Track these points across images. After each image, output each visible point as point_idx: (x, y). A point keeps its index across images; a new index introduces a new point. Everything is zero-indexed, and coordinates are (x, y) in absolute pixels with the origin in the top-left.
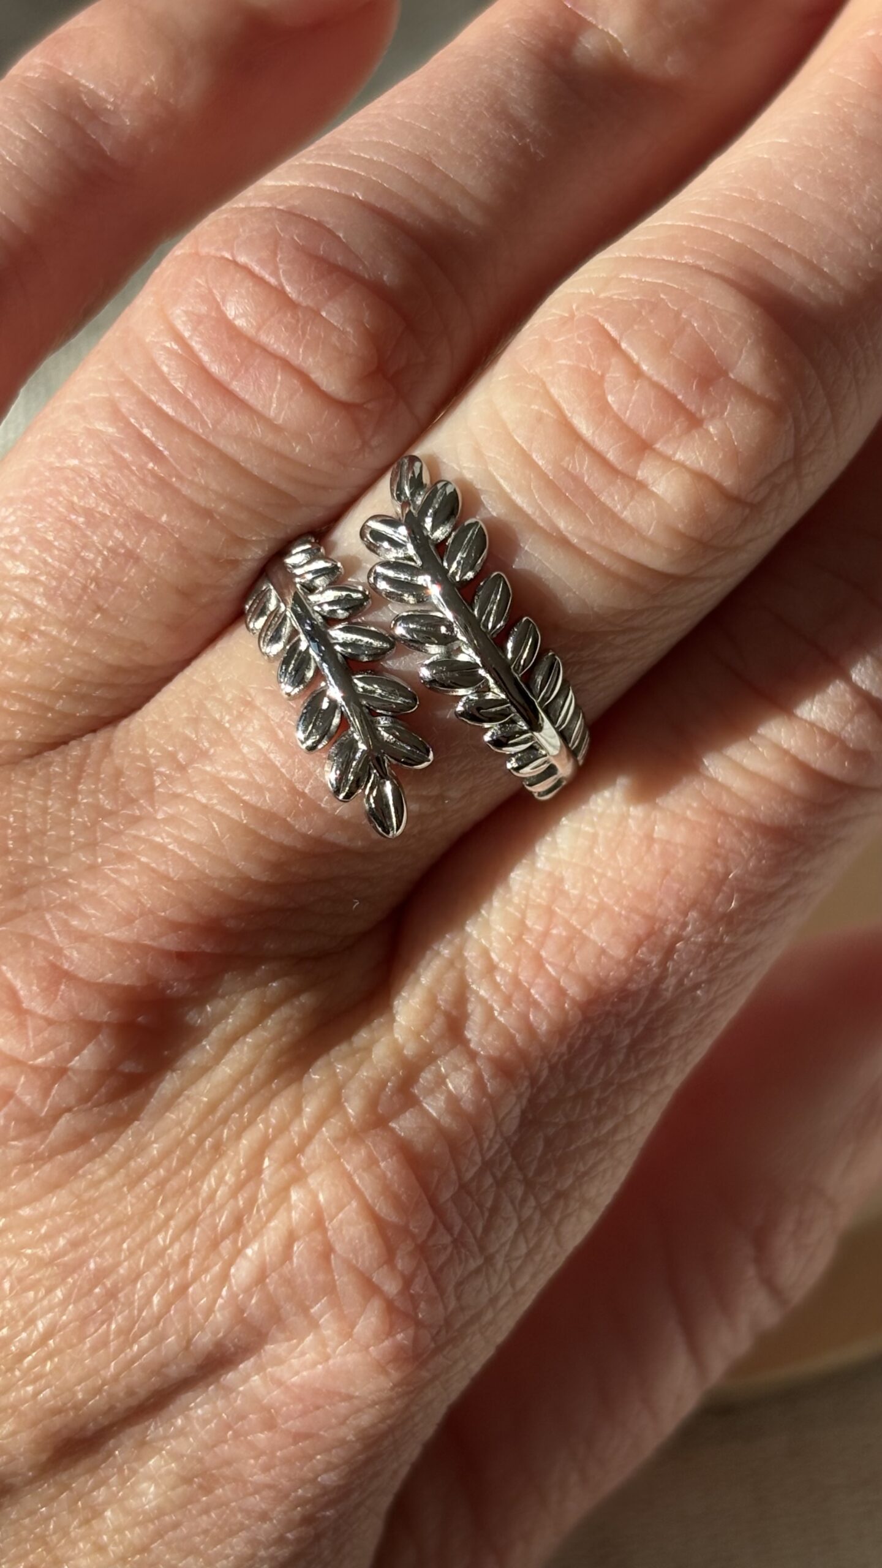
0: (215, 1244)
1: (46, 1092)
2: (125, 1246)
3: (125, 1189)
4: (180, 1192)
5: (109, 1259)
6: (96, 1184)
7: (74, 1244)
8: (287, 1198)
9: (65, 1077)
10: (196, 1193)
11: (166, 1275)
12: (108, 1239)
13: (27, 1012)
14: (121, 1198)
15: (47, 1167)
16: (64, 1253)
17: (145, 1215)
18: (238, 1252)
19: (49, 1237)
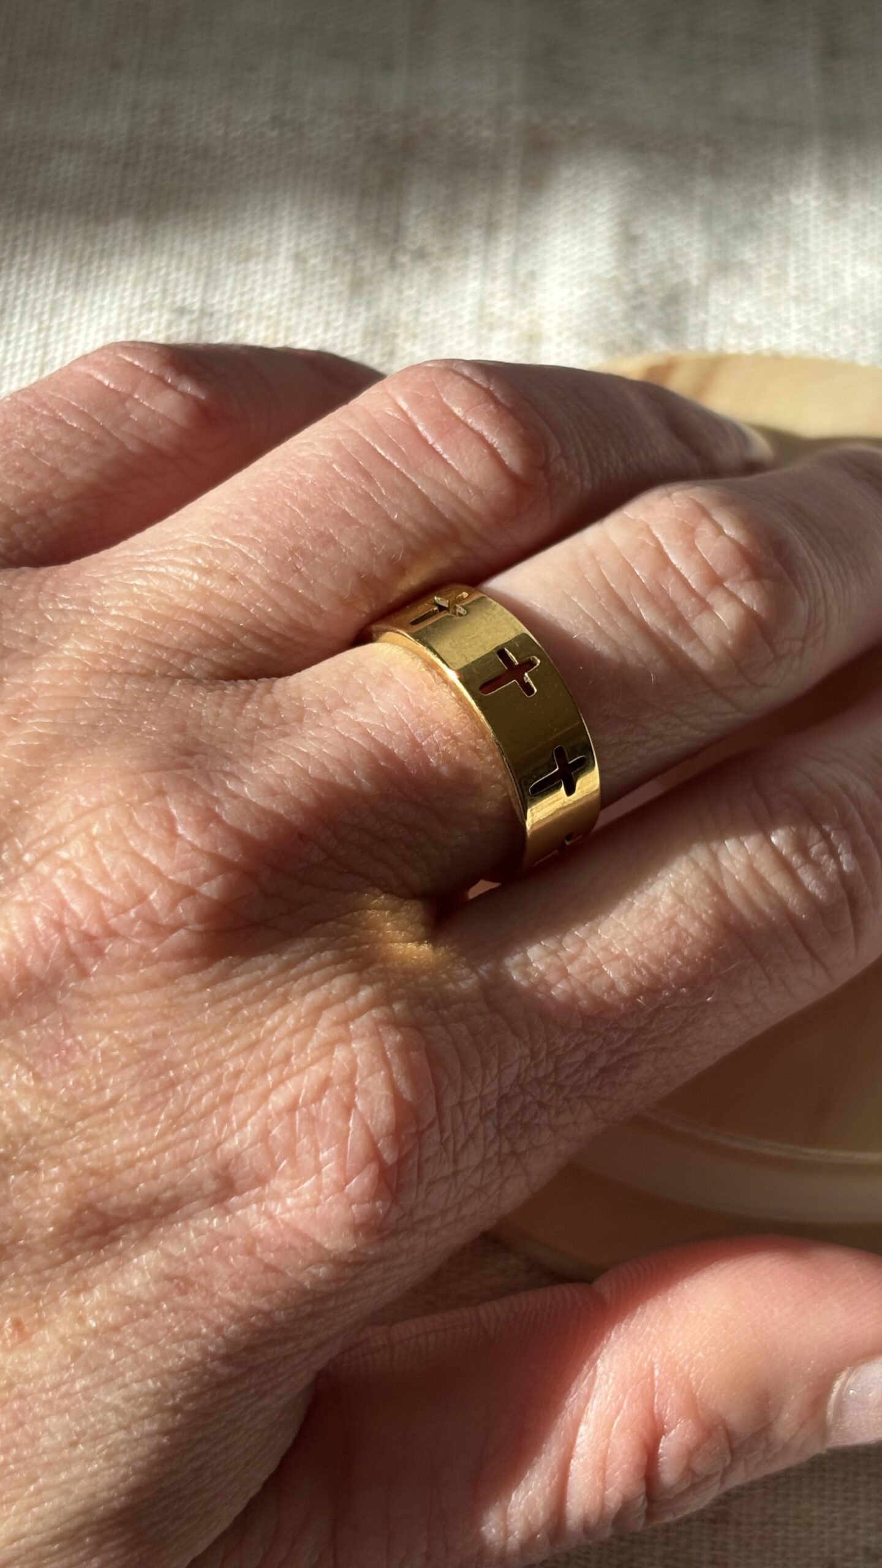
0: (265, 1070)
1: (174, 903)
2: (194, 1049)
3: (207, 1005)
4: (249, 1020)
5: (180, 1055)
6: (186, 994)
7: (156, 1036)
8: (331, 1052)
9: (192, 897)
10: (261, 1024)
11: (218, 1082)
12: (184, 1038)
13: (179, 836)
14: (202, 1010)
15: (154, 969)
16: (145, 1041)
17: (217, 1030)
18: (280, 1082)
19: (136, 1025)
